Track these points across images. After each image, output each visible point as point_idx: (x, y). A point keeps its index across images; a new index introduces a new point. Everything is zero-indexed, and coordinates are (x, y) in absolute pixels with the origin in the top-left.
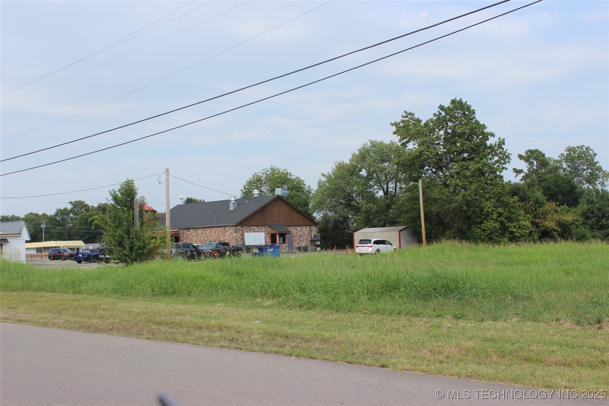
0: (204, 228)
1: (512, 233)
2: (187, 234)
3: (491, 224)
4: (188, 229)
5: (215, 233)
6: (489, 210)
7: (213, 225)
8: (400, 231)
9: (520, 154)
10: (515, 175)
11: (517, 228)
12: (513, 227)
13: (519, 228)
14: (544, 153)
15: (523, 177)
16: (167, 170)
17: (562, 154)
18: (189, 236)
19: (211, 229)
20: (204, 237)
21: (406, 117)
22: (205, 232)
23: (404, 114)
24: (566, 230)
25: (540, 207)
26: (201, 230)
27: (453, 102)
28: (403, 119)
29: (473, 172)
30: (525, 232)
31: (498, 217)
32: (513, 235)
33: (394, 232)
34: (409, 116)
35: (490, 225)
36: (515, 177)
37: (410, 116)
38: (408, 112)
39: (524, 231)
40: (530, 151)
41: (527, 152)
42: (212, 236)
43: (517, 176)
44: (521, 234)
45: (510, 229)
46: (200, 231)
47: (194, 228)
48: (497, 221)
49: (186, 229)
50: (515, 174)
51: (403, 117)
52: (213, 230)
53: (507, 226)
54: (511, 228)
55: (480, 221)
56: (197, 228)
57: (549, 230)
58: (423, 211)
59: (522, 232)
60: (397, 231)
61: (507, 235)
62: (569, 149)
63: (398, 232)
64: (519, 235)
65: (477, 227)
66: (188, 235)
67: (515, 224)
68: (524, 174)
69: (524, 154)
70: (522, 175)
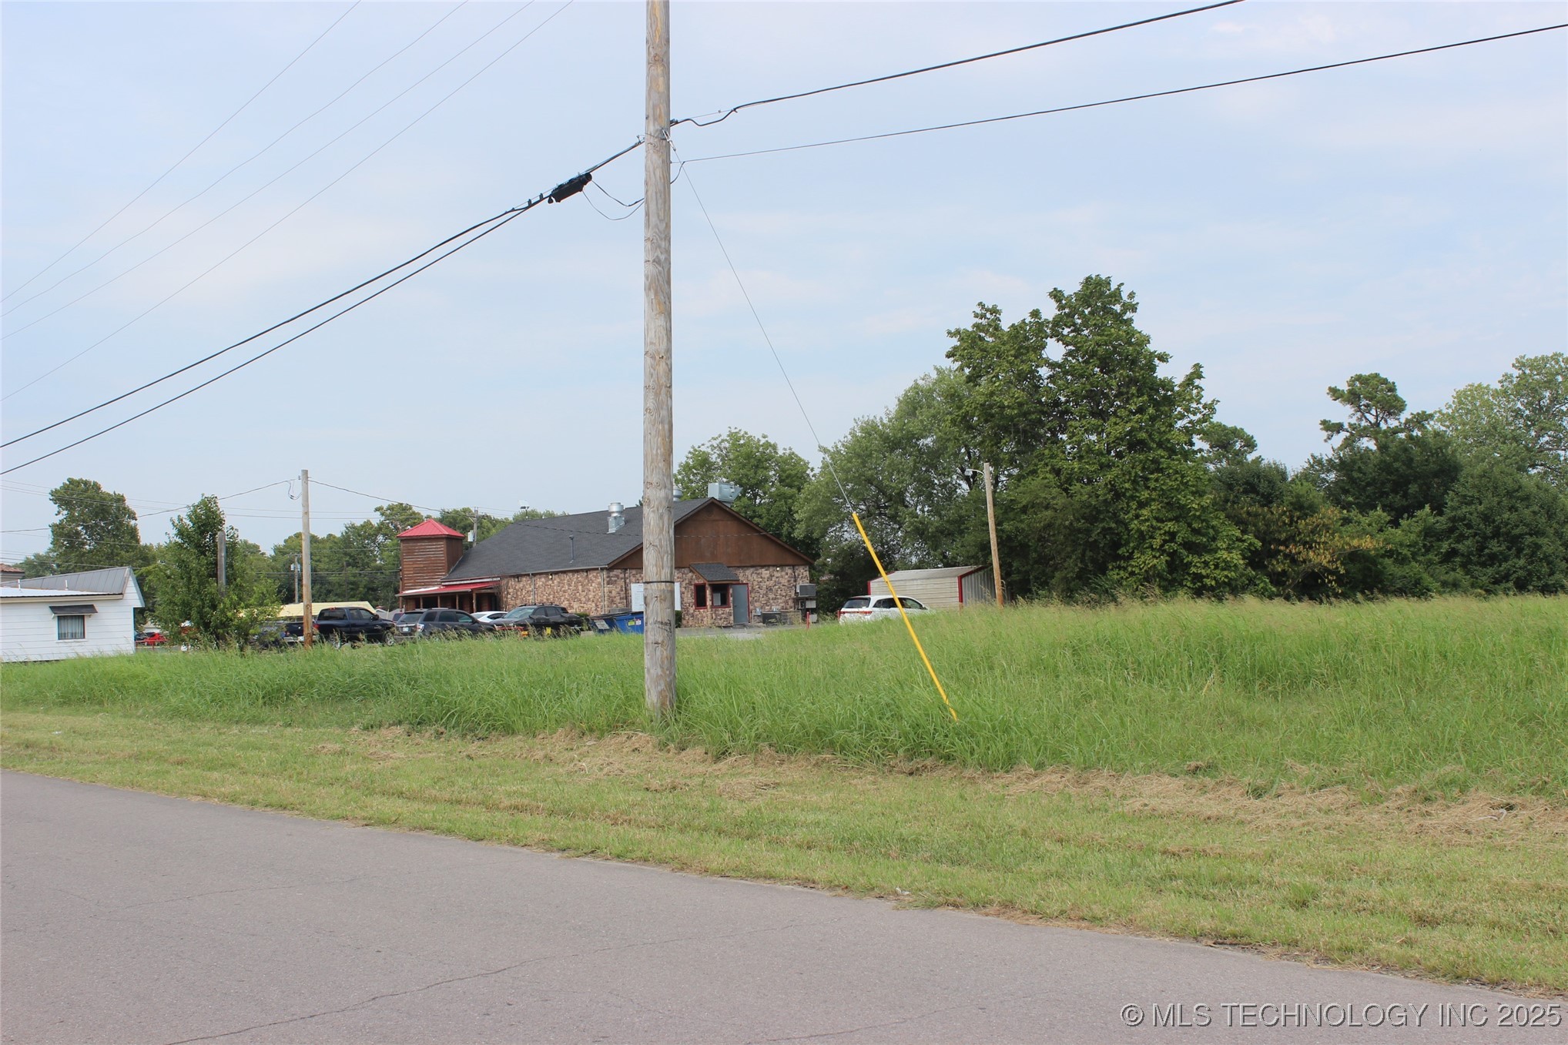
0: (547, 573)
1: (1198, 577)
2: (515, 589)
3: (1147, 560)
4: (518, 576)
5: (569, 585)
6: (1143, 528)
7: (566, 567)
8: (961, 578)
9: (1333, 386)
10: (1325, 438)
11: (1213, 567)
12: (1198, 564)
13: (1216, 566)
14: (1394, 383)
16: (305, 472)
17: (1505, 375)
18: (519, 593)
19: (563, 576)
20: (549, 595)
21: (983, 316)
22: (550, 582)
23: (978, 310)
24: (1370, 570)
25: (1304, 516)
26: (543, 579)
28: (979, 321)
29: (1112, 442)
30: (1226, 577)
31: (1166, 542)
32: (1202, 582)
33: (948, 580)
34: (988, 315)
35: (1144, 562)
37: (991, 314)
38: (989, 305)
39: (1226, 573)
40: (1359, 378)
41: (1353, 381)
42: (564, 592)
43: (1329, 438)
45: (1193, 570)
46: (540, 581)
47: (528, 575)
48: (1162, 551)
49: (514, 576)
50: (1325, 434)
51: (976, 316)
52: (566, 578)
53: (1185, 561)
54: (1195, 566)
55: (1127, 554)
56: (534, 575)
57: (1314, 570)
58: (994, 532)
59: (1221, 575)
60: (955, 576)
61: (1189, 584)
63: (956, 580)
64: (1213, 583)
65: (1120, 568)
66: (518, 591)
67: (1207, 557)
68: (1348, 434)
69: (1344, 387)
70: (1343, 435)
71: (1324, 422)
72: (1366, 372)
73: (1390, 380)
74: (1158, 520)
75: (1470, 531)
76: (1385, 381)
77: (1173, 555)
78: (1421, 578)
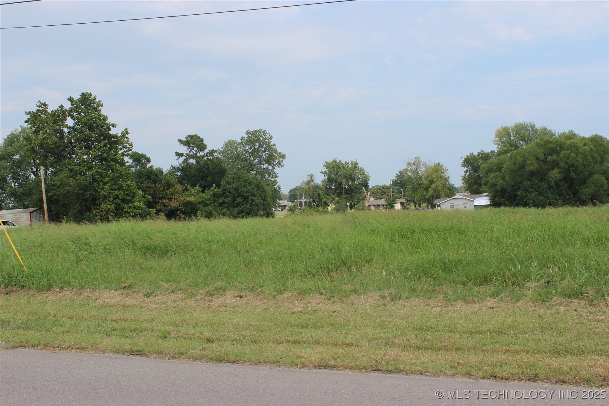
3: (107, 206)
6: (105, 194)
8: (31, 213)
9: (180, 139)
10: (177, 159)
11: (133, 208)
12: (127, 208)
13: (134, 208)
14: (202, 138)
15: (185, 159)
17: (242, 137)
21: (40, 107)
23: (38, 104)
24: (194, 209)
25: (169, 188)
27: (83, 95)
28: (38, 108)
29: (93, 158)
30: (138, 212)
31: (114, 199)
32: (129, 214)
33: (25, 214)
36: (177, 160)
37: (44, 106)
38: (43, 102)
39: (138, 211)
40: (190, 136)
41: (188, 137)
43: (178, 159)
44: (135, 214)
45: (125, 210)
48: (113, 203)
50: (177, 157)
51: (37, 106)
53: (122, 206)
55: (99, 203)
57: (173, 209)
58: (45, 194)
60: (28, 212)
61: (124, 215)
62: (248, 133)
63: (29, 214)
64: (133, 214)
65: (96, 208)
67: (131, 205)
68: (185, 157)
69: (184, 139)
70: (184, 158)
71: (176, 153)
72: (192, 134)
73: (201, 137)
74: (111, 190)
75: (230, 194)
76: (199, 138)
77: (118, 204)
78: (212, 212)
